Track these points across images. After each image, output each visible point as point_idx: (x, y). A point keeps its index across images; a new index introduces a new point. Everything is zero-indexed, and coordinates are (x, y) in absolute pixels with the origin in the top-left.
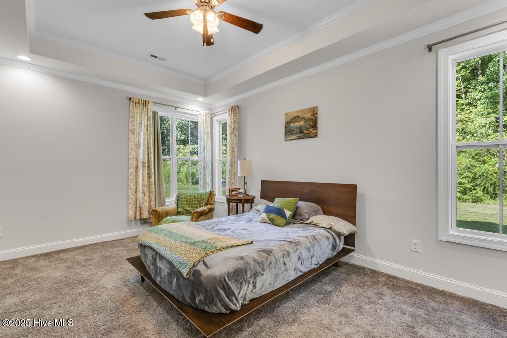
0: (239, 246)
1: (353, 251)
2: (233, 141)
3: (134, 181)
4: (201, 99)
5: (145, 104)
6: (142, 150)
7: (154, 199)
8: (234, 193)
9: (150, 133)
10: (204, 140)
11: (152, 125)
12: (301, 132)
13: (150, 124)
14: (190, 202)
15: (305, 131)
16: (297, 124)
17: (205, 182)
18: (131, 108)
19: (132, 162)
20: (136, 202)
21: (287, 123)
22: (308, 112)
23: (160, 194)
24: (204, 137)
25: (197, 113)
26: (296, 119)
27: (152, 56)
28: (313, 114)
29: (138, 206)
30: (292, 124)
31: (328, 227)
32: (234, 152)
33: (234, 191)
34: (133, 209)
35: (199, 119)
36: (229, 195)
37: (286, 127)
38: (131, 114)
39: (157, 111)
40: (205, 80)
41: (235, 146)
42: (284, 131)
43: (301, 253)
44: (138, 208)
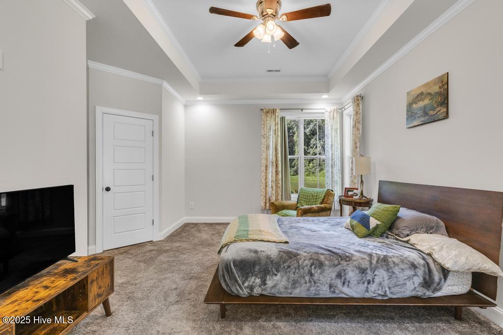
0: (270, 242)
1: (495, 305)
2: (356, 136)
3: (265, 177)
4: (325, 96)
5: (274, 111)
6: (271, 151)
7: (280, 193)
8: (350, 193)
9: (278, 135)
10: (332, 137)
11: (279, 129)
12: (426, 114)
13: (278, 129)
14: (307, 199)
15: (431, 113)
16: (421, 104)
17: (332, 181)
18: (263, 117)
19: (264, 162)
20: (266, 195)
21: (410, 105)
22: (435, 84)
23: (286, 190)
24: (331, 135)
25: (323, 111)
26: (420, 96)
27: (269, 71)
28: (441, 85)
29: (268, 199)
30: (414, 106)
31: (427, 252)
32: (356, 148)
33: (350, 191)
34: (264, 201)
35: (326, 116)
36: (345, 196)
37: (408, 111)
38: (263, 122)
39: (283, 116)
40: (326, 76)
41: (358, 140)
42: (406, 116)
43: (345, 270)
44: (268, 200)
